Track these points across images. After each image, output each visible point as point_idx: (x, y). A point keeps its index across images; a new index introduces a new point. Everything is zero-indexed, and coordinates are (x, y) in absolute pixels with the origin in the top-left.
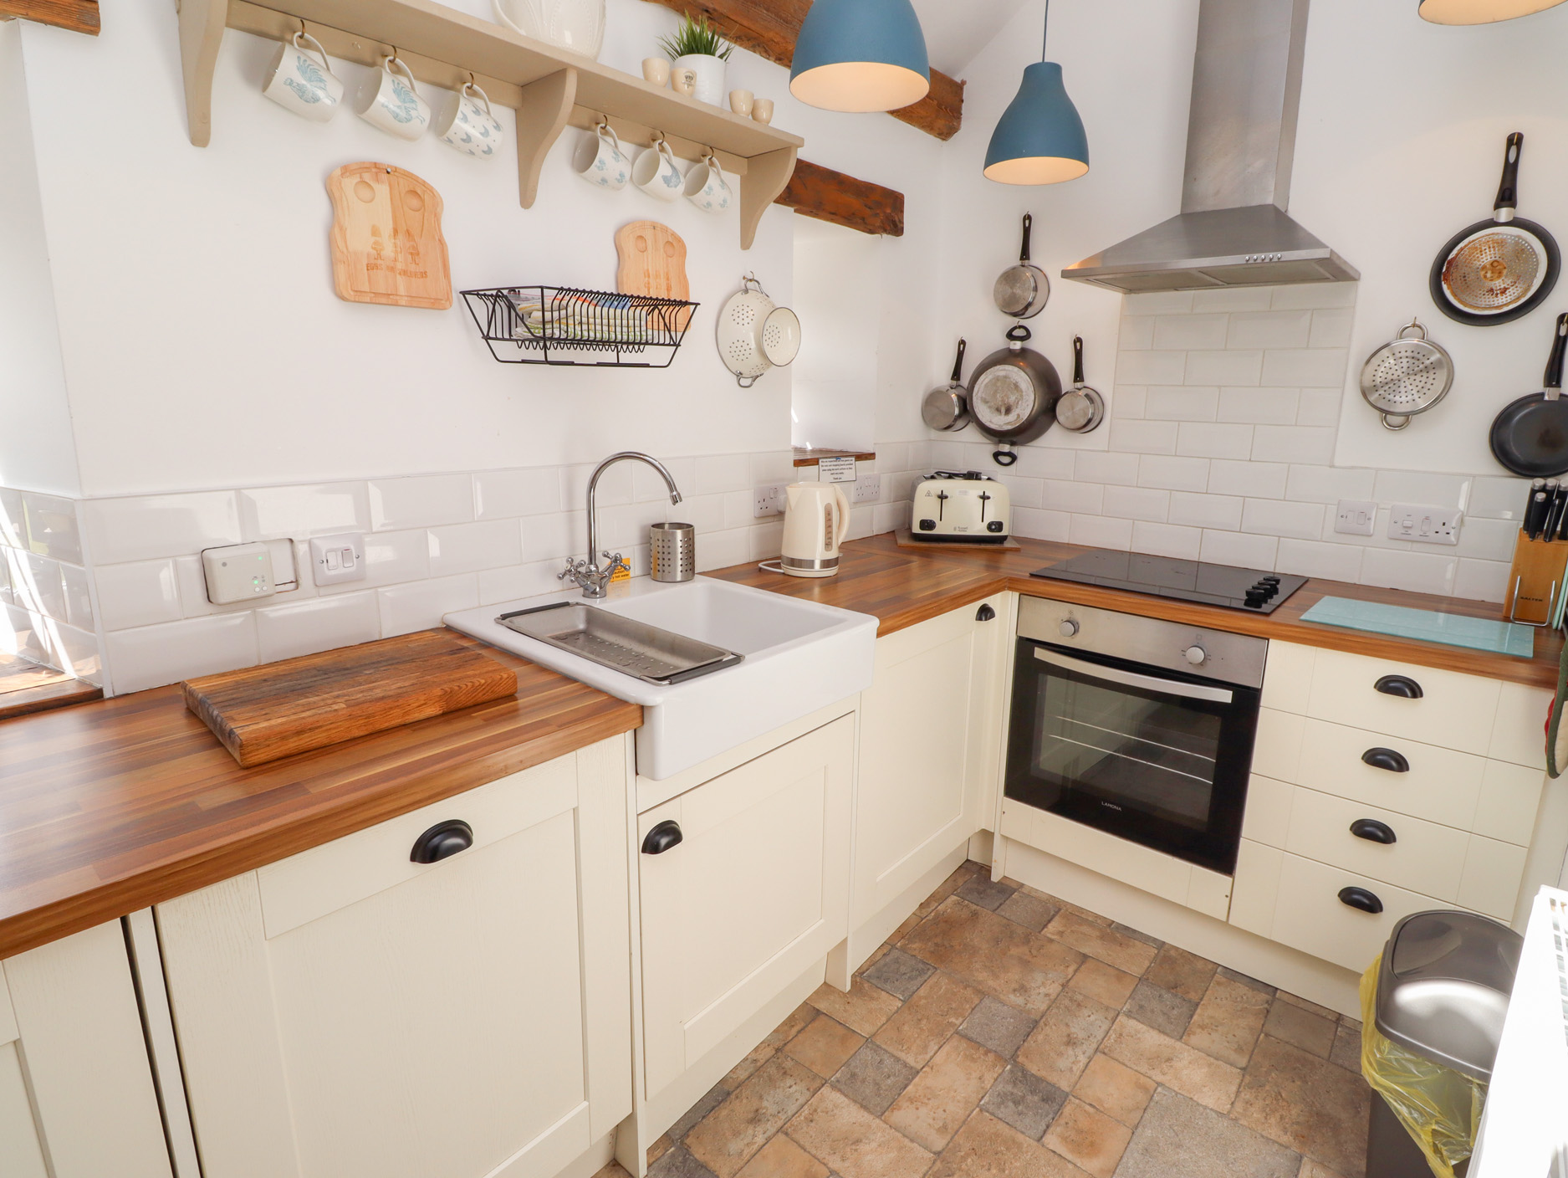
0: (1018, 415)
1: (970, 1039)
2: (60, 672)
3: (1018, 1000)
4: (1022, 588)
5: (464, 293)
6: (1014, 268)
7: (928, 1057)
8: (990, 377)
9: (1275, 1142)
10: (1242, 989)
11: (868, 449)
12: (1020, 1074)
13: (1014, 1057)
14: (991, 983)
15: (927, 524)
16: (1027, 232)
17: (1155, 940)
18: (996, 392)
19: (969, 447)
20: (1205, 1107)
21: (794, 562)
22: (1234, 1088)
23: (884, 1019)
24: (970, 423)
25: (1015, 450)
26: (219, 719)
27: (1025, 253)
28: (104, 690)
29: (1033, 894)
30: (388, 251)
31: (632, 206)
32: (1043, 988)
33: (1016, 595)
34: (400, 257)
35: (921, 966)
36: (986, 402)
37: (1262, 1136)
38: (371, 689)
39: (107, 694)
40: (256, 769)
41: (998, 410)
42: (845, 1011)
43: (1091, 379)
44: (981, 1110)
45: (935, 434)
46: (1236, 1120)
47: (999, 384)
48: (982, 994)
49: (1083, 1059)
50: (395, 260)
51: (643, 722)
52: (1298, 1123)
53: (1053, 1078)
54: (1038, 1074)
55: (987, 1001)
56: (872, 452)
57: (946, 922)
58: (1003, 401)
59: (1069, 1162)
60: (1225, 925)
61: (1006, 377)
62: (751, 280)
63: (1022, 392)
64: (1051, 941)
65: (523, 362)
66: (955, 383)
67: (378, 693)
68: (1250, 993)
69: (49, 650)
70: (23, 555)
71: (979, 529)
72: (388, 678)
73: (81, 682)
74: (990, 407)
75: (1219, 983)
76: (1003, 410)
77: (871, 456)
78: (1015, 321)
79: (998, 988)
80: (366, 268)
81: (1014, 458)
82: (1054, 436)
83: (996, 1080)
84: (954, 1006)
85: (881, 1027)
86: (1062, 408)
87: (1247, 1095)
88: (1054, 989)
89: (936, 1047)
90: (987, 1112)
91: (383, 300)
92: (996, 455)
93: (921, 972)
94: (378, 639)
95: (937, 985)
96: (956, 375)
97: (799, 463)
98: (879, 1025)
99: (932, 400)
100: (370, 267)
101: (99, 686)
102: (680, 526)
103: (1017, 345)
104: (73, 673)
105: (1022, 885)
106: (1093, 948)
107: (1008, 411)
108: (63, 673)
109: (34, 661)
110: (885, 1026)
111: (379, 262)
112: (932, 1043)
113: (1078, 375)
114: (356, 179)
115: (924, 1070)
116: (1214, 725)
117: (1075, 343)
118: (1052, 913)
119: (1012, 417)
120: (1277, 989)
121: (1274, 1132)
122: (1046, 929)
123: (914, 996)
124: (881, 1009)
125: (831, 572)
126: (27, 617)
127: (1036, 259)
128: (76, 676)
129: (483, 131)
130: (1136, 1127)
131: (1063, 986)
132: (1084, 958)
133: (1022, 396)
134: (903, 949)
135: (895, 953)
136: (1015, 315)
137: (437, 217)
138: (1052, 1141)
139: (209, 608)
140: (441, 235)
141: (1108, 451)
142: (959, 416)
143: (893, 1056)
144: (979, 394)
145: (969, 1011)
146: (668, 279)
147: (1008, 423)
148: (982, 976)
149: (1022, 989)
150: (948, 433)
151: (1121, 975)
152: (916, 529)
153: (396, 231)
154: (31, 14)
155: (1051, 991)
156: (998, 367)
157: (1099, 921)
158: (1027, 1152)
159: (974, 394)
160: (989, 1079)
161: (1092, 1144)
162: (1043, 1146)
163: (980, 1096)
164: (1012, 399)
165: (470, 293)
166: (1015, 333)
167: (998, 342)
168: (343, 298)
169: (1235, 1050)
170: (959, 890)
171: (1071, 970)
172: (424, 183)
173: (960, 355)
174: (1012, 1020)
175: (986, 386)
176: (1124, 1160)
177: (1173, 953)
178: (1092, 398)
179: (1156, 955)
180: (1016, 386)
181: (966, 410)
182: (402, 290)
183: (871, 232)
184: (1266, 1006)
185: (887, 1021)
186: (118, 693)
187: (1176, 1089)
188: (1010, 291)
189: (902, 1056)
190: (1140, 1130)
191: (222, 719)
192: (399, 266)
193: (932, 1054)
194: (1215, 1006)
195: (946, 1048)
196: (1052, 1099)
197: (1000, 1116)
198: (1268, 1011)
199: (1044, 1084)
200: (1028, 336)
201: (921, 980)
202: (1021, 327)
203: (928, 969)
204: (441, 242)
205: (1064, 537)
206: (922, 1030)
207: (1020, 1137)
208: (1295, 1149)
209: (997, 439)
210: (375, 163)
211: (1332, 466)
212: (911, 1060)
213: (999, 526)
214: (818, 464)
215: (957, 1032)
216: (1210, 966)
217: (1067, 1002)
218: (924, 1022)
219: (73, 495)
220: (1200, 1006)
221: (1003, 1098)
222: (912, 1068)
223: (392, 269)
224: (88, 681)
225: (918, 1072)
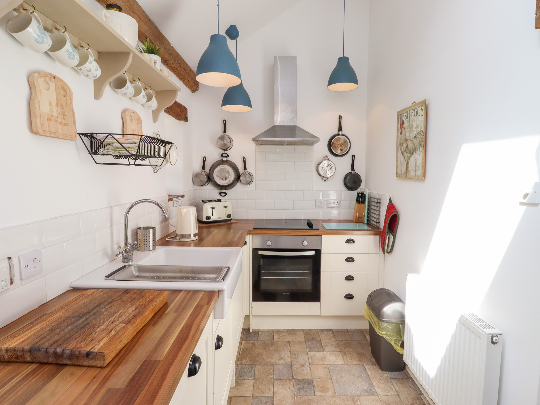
0: (229, 181)
1: (279, 379)
3: (282, 362)
4: (252, 233)
5: (79, 134)
6: (222, 136)
7: (272, 391)
8: (219, 169)
9: (357, 364)
10: (326, 333)
11: (182, 193)
12: (298, 381)
13: (293, 377)
14: (272, 361)
15: (208, 218)
16: (225, 125)
17: (300, 329)
18: (221, 173)
19: (210, 191)
20: (340, 365)
21: (183, 236)
22: (341, 357)
23: (252, 388)
24: (210, 182)
25: (226, 191)
27: (225, 131)
29: (264, 331)
30: (55, 113)
32: (286, 355)
33: (251, 235)
34: (59, 116)
35: (250, 366)
36: (218, 176)
37: (354, 365)
41: (222, 179)
42: (239, 392)
43: (249, 170)
44: (296, 397)
45: (197, 188)
46: (347, 364)
47: (222, 171)
48: (272, 365)
49: (308, 368)
50: (58, 117)
51: (219, 297)
52: (357, 358)
53: (306, 377)
54: (302, 378)
55: (275, 366)
57: (247, 350)
58: (224, 176)
59: (325, 396)
60: (320, 317)
61: (224, 169)
62: (157, 134)
63: (230, 173)
64: (278, 341)
65: (104, 164)
66: (203, 170)
68: (328, 333)
71: (225, 218)
74: (220, 178)
75: (321, 334)
76: (224, 179)
77: (182, 196)
78: (223, 152)
79: (275, 361)
80: (47, 120)
81: (226, 194)
82: (238, 186)
83: (294, 386)
84: (268, 373)
85: (253, 390)
86: (242, 178)
87: (345, 357)
88: (288, 354)
89: (272, 387)
90: (298, 396)
91: (54, 136)
92: (220, 193)
93: (252, 368)
95: (259, 370)
96: (203, 168)
97: (170, 200)
98: (252, 390)
99: (196, 176)
100: (49, 120)
103: (225, 159)
105: (259, 329)
106: (289, 338)
107: (226, 179)
110: (254, 389)
111: (52, 118)
112: (270, 387)
113: (245, 168)
114: (43, 79)
115: (274, 395)
117: (243, 158)
118: (272, 334)
119: (227, 181)
120: (332, 329)
121: (355, 362)
122: (274, 339)
123: (255, 376)
124: (249, 385)
127: (228, 133)
129: (96, 68)
130: (331, 378)
131: (290, 352)
132: (289, 342)
133: (230, 174)
134: (241, 364)
135: (240, 367)
136: (224, 150)
137: (71, 99)
138: (318, 393)
140: (73, 108)
141: (256, 190)
142: (207, 182)
143: (263, 397)
144: (216, 174)
145: (273, 372)
146: (138, 132)
147: (226, 183)
148: (269, 360)
149: (281, 358)
150: (202, 187)
151: (300, 342)
152: (204, 220)
153: (57, 105)
155: (288, 355)
156: (221, 165)
157: (285, 331)
158: (315, 400)
159: (214, 174)
160: (292, 387)
161: (326, 388)
162: (317, 396)
163: (293, 393)
164: (227, 175)
165: (83, 134)
166: (224, 155)
167: (218, 158)
168: (36, 133)
169: (335, 348)
170: (243, 339)
171: (288, 346)
172: (67, 85)
173: (204, 161)
174: (285, 368)
175: (218, 171)
176: (335, 387)
177: (306, 331)
178: (250, 175)
179: (304, 333)
180: (228, 171)
181: (210, 179)
182: (60, 132)
183: (179, 120)
184: (333, 334)
185: (253, 388)
187: (332, 364)
188: (223, 142)
189: (265, 395)
190: (332, 378)
192: (59, 120)
193: (273, 389)
194: (325, 339)
195: (275, 386)
196: (309, 382)
197: (302, 395)
198: (334, 335)
199: (305, 380)
200: (228, 156)
201: (253, 371)
202: (225, 153)
203: (253, 366)
204: (73, 111)
205: (245, 217)
206: (265, 384)
207: (310, 397)
208: (361, 364)
209: (220, 188)
210: (50, 73)
211: (313, 191)
212: (268, 395)
213: (229, 216)
214: (173, 200)
215: (274, 380)
216: (316, 330)
217: (294, 356)
218: (264, 382)
220: (322, 341)
221: (299, 390)
222: (271, 397)
223: (56, 121)
225: (273, 397)
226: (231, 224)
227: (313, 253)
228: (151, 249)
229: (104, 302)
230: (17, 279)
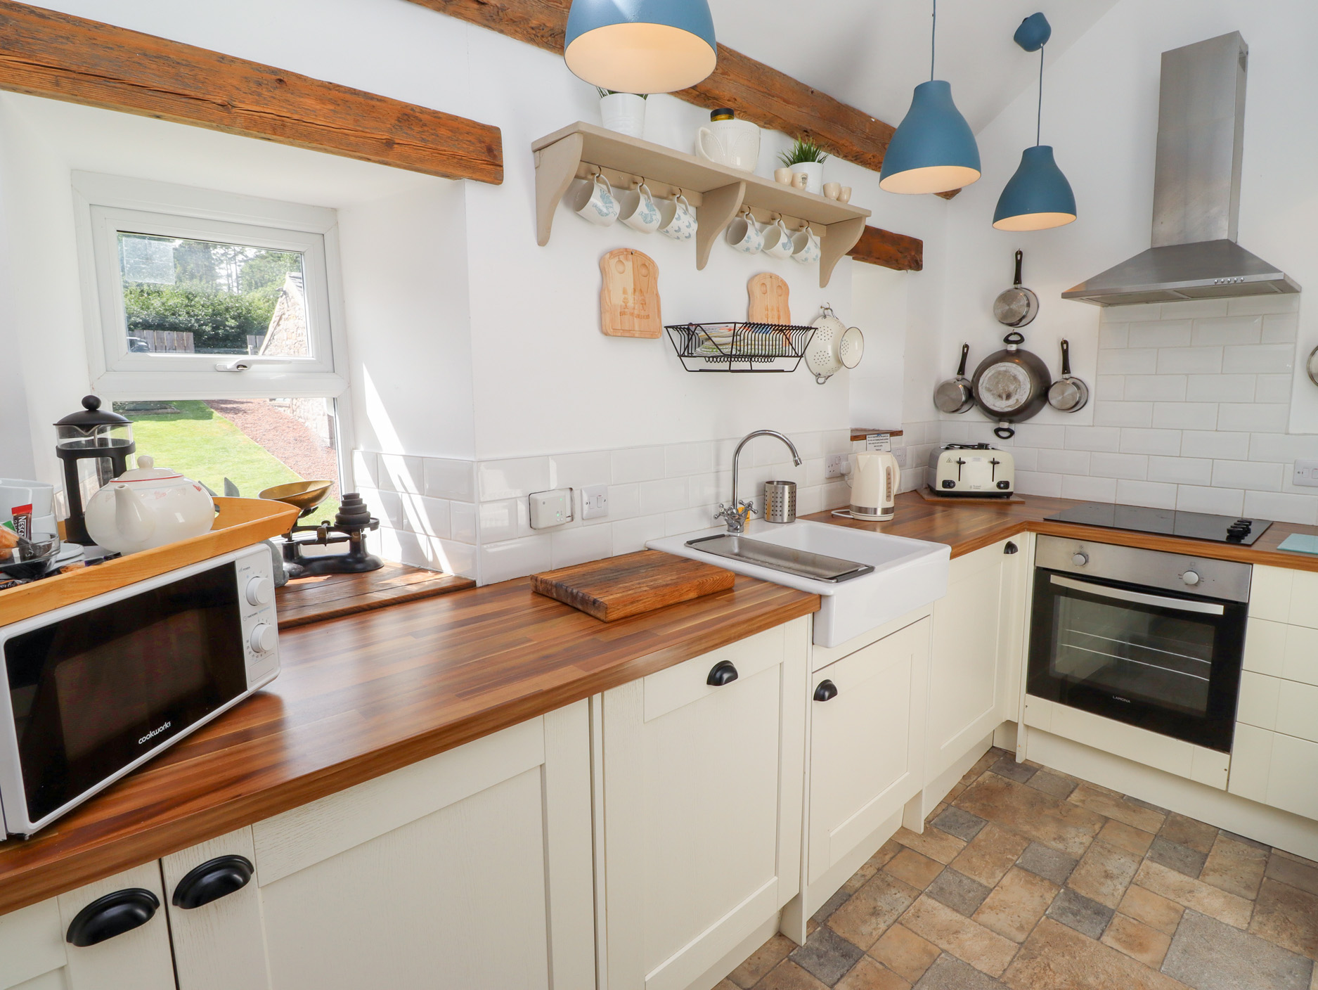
0: (1017, 400)
1: (1027, 870)
2: (439, 572)
3: (1060, 846)
4: (1039, 529)
5: (667, 327)
6: (1009, 291)
7: (997, 880)
8: (993, 372)
9: (1288, 950)
10: (1243, 846)
11: (897, 428)
12: (1072, 895)
13: (1065, 884)
14: (1034, 833)
15: (947, 484)
16: (1019, 264)
17: (1162, 809)
18: (998, 383)
19: (973, 424)
20: (1227, 925)
21: (861, 510)
22: (1248, 913)
23: (955, 854)
24: (974, 406)
25: (1013, 427)
26: (581, 595)
27: (1018, 279)
28: (477, 582)
29: (1053, 773)
30: (631, 304)
31: (761, 264)
32: (1077, 840)
33: (1033, 535)
34: (637, 307)
35: (974, 819)
36: (989, 390)
37: (1278, 946)
38: (655, 580)
39: (479, 584)
40: (614, 623)
41: (1000, 396)
42: (924, 847)
43: (1076, 371)
44: (1047, 917)
45: (943, 416)
46: (1254, 934)
47: (1001, 377)
48: (1030, 841)
49: (1121, 889)
50: (634, 309)
51: (820, 607)
52: (1305, 939)
53: (1100, 899)
54: (1087, 896)
55: (1034, 846)
56: (900, 430)
57: (987, 789)
58: (1004, 389)
59: (1125, 954)
60: (1225, 794)
61: (1006, 371)
62: (827, 309)
63: (1020, 382)
64: (1077, 806)
65: (701, 371)
66: (960, 377)
67: (660, 582)
68: (1249, 849)
69: (430, 558)
70: (418, 500)
71: (990, 487)
72: (659, 575)
73: (458, 578)
74: (993, 394)
75: (1222, 841)
76: (1004, 397)
77: (899, 433)
78: (1011, 329)
79: (1041, 837)
80: (619, 315)
81: (1012, 433)
82: (1045, 415)
83: (1054, 898)
84: (1008, 847)
85: (954, 859)
86: (1052, 394)
87: (1259, 918)
88: (1087, 840)
89: (1002, 875)
90: (1053, 919)
91: (627, 334)
92: (997, 431)
93: (976, 823)
94: (610, 556)
95: (990, 833)
96: (962, 370)
97: (854, 438)
98: (953, 857)
99: (942, 391)
100: (622, 314)
101: (474, 579)
102: (785, 483)
103: (1013, 347)
104: (449, 572)
105: (1043, 766)
106: (1111, 812)
107: (1008, 397)
108: (441, 573)
109: (417, 566)
110: (958, 858)
111: (626, 310)
112: (998, 872)
113: (1066, 368)
114: (616, 259)
115: (996, 888)
116: (1209, 632)
117: (1062, 344)
118: (1072, 787)
119: (1012, 401)
120: (1271, 847)
121: (1287, 944)
122: (1069, 798)
123: (975, 838)
124: (951, 846)
125: (889, 517)
126: (415, 538)
127: (1026, 283)
128: (454, 575)
129: (688, 224)
130: (1174, 935)
131: (1094, 838)
132: (1107, 819)
133: (1019, 385)
134: (958, 806)
135: (951, 810)
136: (1011, 325)
137: (655, 279)
138: (1108, 939)
139: (532, 532)
140: (657, 291)
141: (1093, 426)
142: (966, 402)
143: (970, 878)
144: (984, 385)
145: (1022, 851)
146: (778, 311)
147: (1009, 406)
148: (1026, 828)
149: (1060, 838)
150: (956, 415)
151: (1139, 832)
152: (939, 487)
153: (635, 290)
154: (474, 176)
155: (1084, 841)
156: (999, 364)
157: (1112, 794)
158: (1090, 947)
159: (980, 385)
160: (1049, 897)
161: (1141, 944)
162: (1102, 943)
163: (1045, 908)
164: (1012, 388)
165: (672, 327)
166: (1011, 338)
167: (996, 345)
168: (606, 334)
169: (1245, 888)
170: (991, 768)
171: (1097, 827)
172: (649, 259)
173: (964, 356)
174: (1057, 859)
175: (990, 378)
176: (1169, 955)
177: (1178, 818)
178: (1078, 385)
179: (1165, 820)
180: (1015, 378)
181: (972, 396)
182: (637, 328)
183: (900, 269)
184: (1264, 858)
185: (958, 855)
186: (484, 584)
187: (1201, 911)
188: (1007, 308)
189: (977, 878)
190: (1177, 937)
191: (583, 594)
192: (636, 312)
193: (1000, 878)
194: (1220, 856)
195: (1009, 876)
196: (1103, 914)
197: (1063, 922)
198: (1267, 863)
199: (1093, 903)
200: (1022, 340)
201: (976, 829)
202: (1016, 333)
203: (981, 821)
204: (657, 295)
205: (1058, 494)
206: (987, 862)
207: (1082, 937)
208: (1307, 956)
209: (997, 418)
210: (626, 249)
211: (1287, 434)
212: (984, 881)
213: (1007, 484)
214: (866, 439)
215: (1015, 865)
216: (1213, 829)
217: (1099, 849)
218: (988, 857)
219: (472, 459)
220: (1209, 857)
221: (1063, 911)
222: (986, 887)
223: (632, 314)
224: (463, 577)
225: (991, 890)
226: (1010, 504)
227: (1218, 610)
228: (785, 520)
229: (651, 564)
230: (577, 516)
